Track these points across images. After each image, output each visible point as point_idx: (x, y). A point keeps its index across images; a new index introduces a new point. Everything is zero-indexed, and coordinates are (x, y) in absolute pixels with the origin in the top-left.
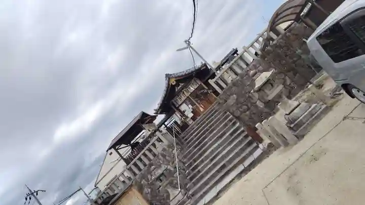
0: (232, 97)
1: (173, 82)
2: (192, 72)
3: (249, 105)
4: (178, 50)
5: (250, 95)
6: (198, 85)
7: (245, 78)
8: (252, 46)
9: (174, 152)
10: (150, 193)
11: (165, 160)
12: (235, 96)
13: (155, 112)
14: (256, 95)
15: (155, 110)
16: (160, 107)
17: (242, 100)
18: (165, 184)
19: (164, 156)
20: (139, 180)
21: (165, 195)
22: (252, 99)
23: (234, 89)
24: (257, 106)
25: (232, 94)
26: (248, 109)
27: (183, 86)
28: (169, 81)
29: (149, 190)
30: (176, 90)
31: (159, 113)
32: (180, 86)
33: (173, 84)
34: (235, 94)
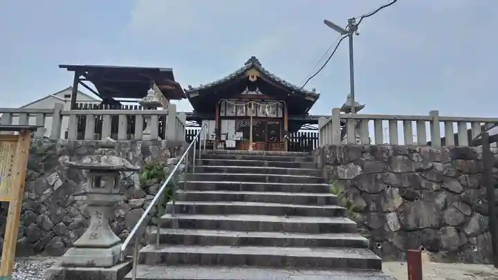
0: (352, 165)
1: (253, 76)
2: (291, 89)
3: (373, 206)
4: (326, 22)
5: (388, 191)
6: (275, 116)
7: (400, 157)
8: (448, 122)
9: (170, 161)
10: (55, 188)
11: (141, 158)
12: (359, 169)
13: (188, 89)
14: (398, 201)
15: (190, 87)
16: (201, 91)
17: (365, 187)
18: (97, 198)
19: (145, 152)
20: (59, 149)
21: (79, 219)
22: (386, 201)
23: (367, 156)
24: (384, 220)
25: (356, 162)
26: (365, 211)
27: (258, 95)
28: (248, 69)
29: (60, 183)
30: (244, 93)
31: (192, 96)
32: (254, 93)
33: (251, 79)
34: (362, 168)
